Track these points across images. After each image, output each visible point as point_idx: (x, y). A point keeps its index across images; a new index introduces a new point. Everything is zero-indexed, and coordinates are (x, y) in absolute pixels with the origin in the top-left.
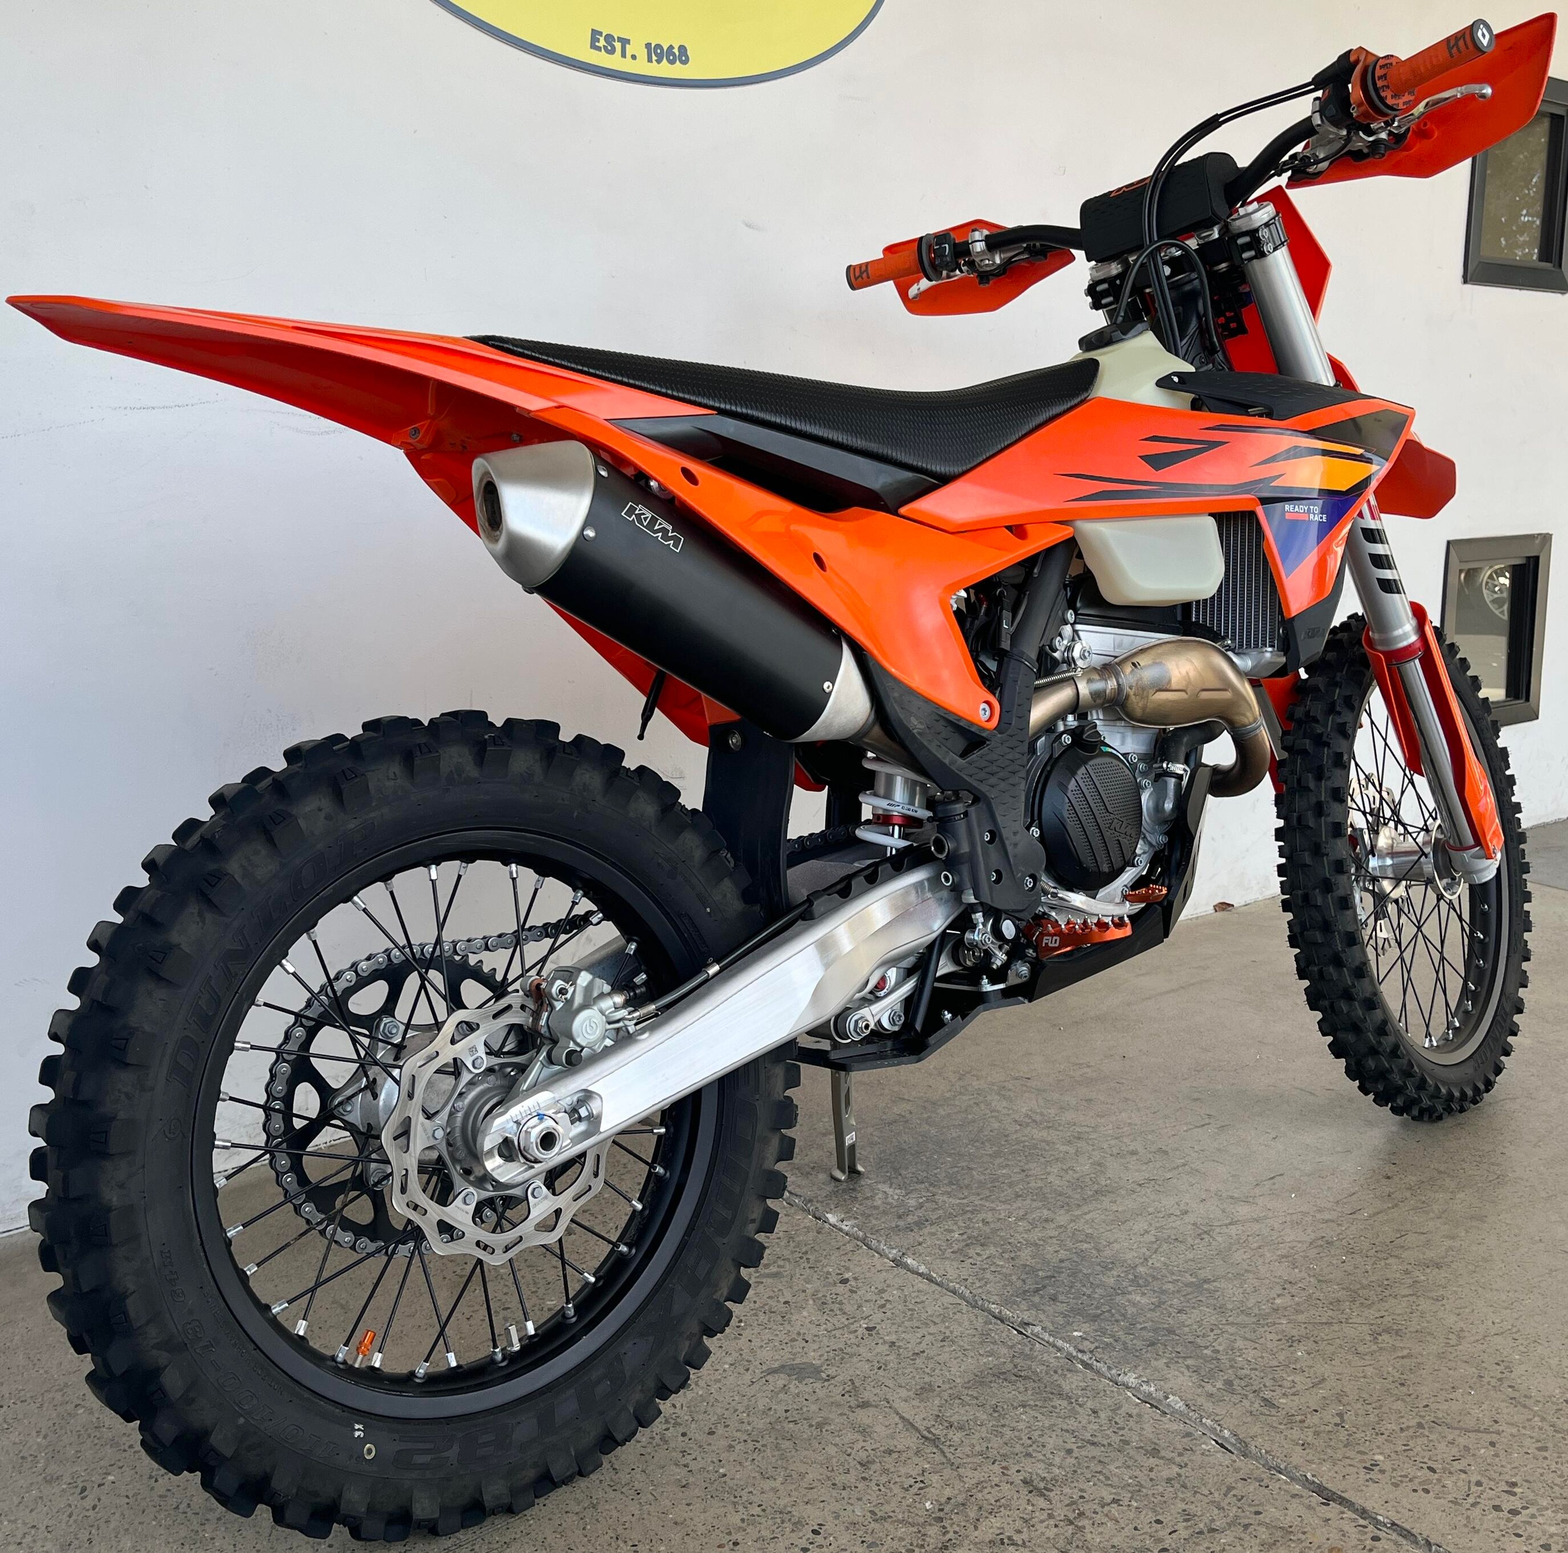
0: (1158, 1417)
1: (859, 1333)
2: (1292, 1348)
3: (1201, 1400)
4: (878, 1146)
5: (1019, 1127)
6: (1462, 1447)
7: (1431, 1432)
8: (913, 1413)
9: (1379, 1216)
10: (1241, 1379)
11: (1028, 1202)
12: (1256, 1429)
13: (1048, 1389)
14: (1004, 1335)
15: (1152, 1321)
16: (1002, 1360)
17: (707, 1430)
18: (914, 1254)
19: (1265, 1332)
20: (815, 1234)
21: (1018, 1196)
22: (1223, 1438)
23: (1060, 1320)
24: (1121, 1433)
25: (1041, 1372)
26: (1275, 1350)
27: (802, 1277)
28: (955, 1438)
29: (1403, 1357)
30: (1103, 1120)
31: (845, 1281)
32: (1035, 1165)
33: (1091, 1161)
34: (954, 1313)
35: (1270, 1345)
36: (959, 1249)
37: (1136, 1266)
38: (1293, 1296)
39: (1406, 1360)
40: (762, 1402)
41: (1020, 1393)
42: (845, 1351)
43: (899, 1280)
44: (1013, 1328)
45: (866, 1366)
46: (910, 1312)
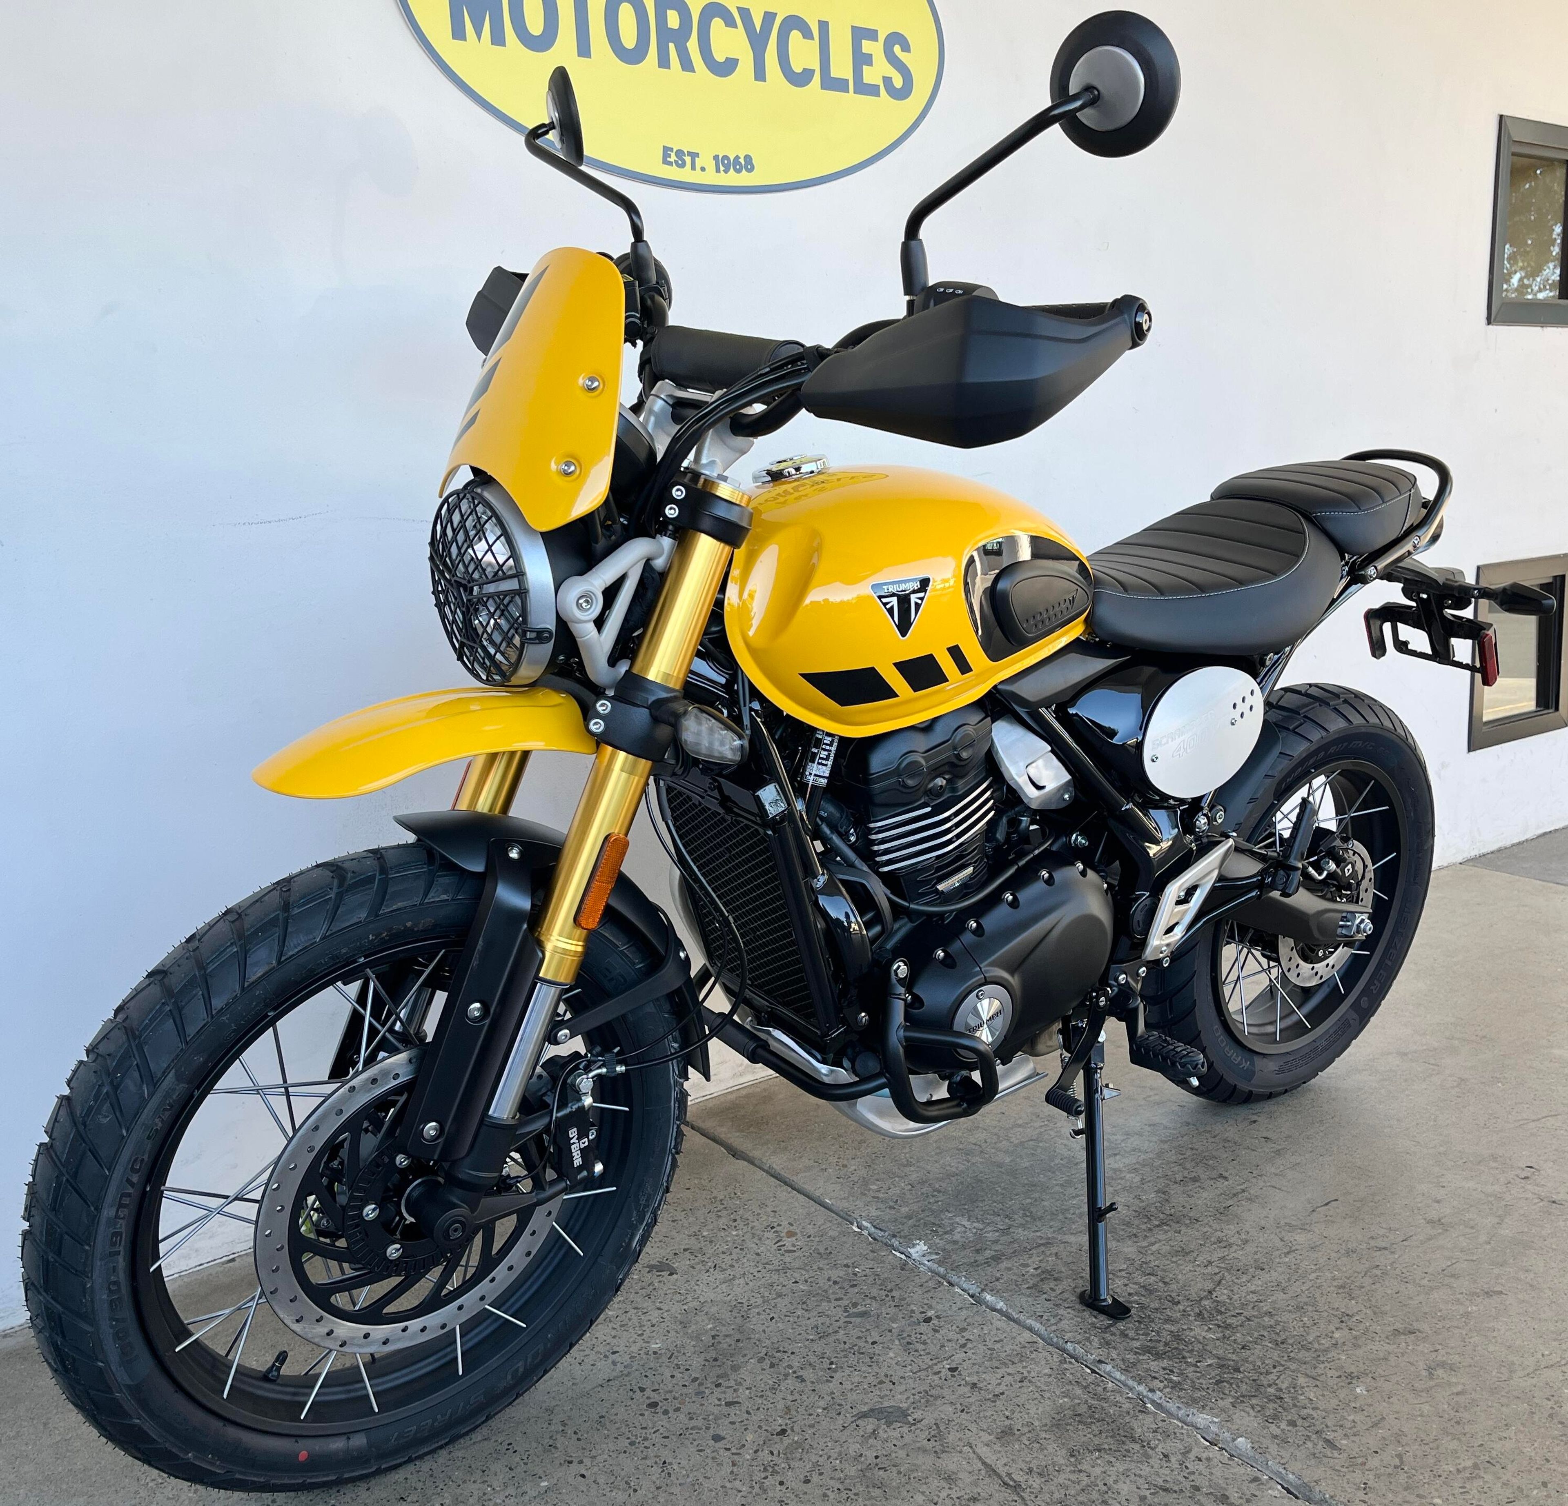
0: (1226, 1461)
1: (943, 1374)
2: (1352, 1386)
3: (1266, 1442)
6: (1515, 1487)
7: (1485, 1472)
8: (994, 1458)
10: (1304, 1419)
12: (1319, 1473)
13: (1121, 1432)
14: (1078, 1374)
15: (1219, 1358)
16: (1077, 1401)
17: (802, 1478)
18: (991, 1291)
19: (1325, 1368)
20: (899, 1270)
22: (1288, 1482)
23: (1131, 1357)
24: (1192, 1478)
25: (1114, 1415)
26: (1335, 1387)
27: (888, 1316)
28: (1035, 1485)
29: (1458, 1394)
30: (1166, 1146)
31: (928, 1320)
33: (1156, 1189)
34: (1031, 1352)
35: (1331, 1382)
36: (1035, 1286)
37: (1201, 1299)
38: (1351, 1329)
39: (1460, 1397)
40: (853, 1448)
41: (1095, 1436)
42: (930, 1393)
43: (978, 1318)
44: (1086, 1366)
45: (949, 1409)
46: (989, 1352)
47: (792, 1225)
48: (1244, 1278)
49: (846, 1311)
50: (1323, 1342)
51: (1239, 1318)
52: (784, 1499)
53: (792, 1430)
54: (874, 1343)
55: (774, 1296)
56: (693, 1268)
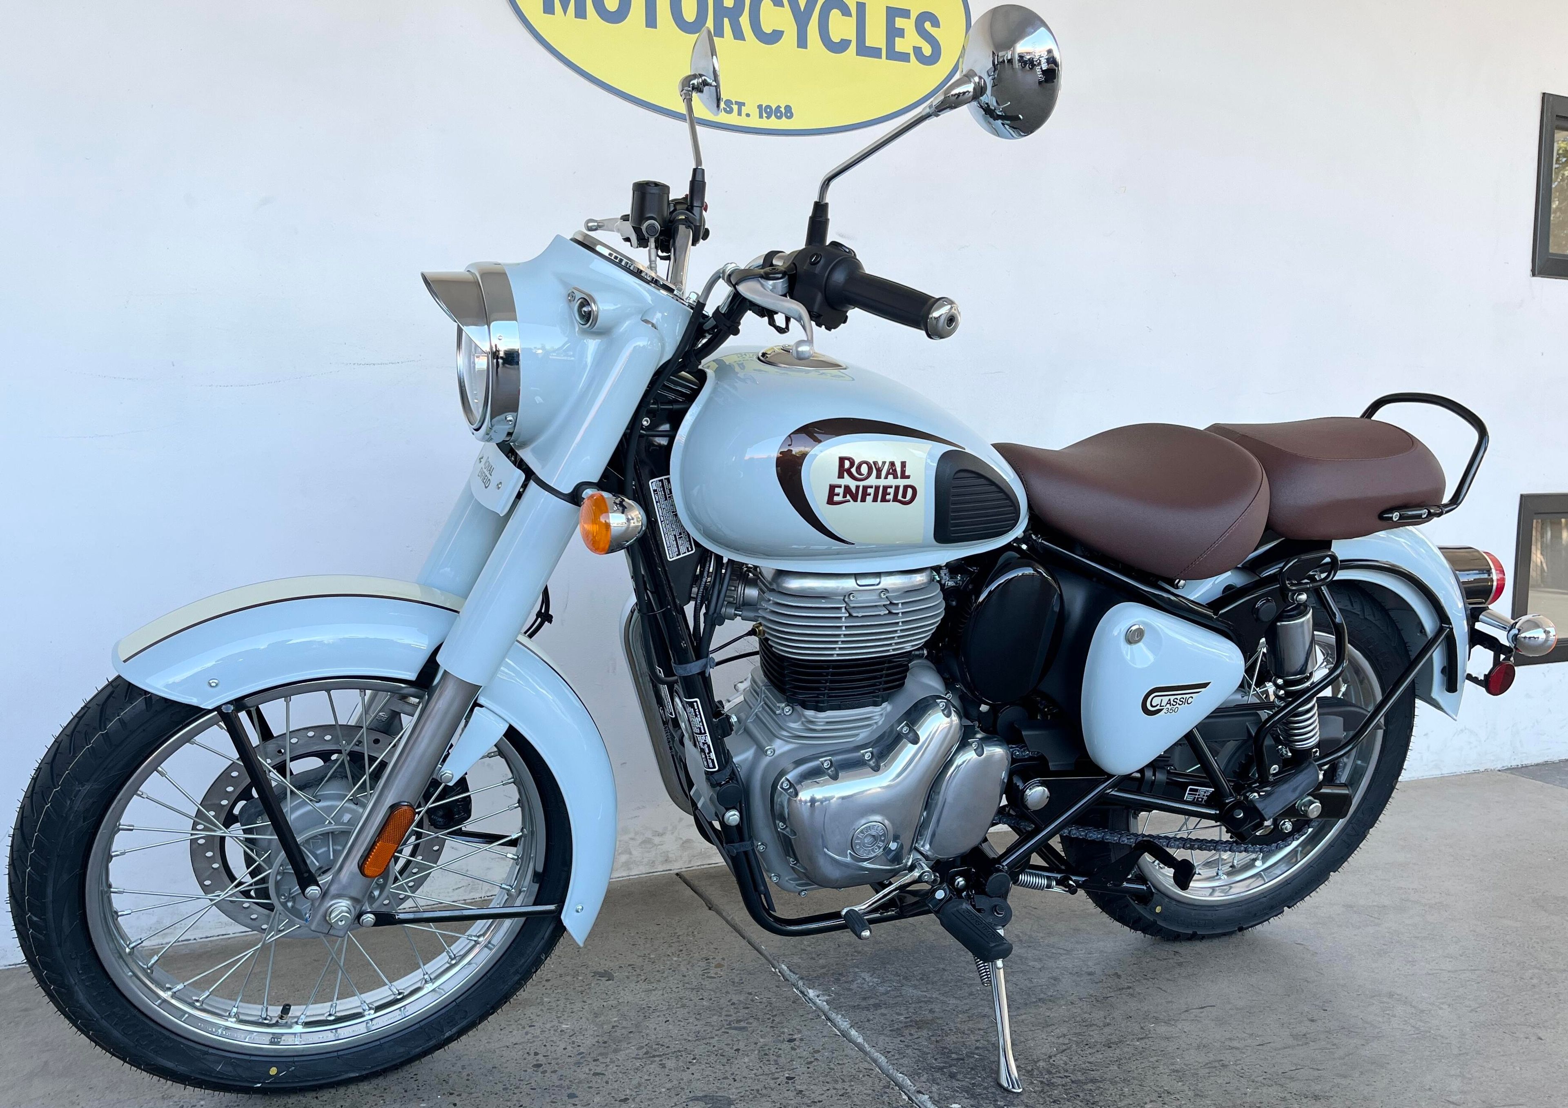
1: (779, 1081)
4: (881, 945)
18: (859, 1028)
20: (790, 1003)
23: (948, 1093)
27: (761, 1033)
30: (1078, 946)
31: (792, 1040)
33: (1051, 976)
34: (864, 1076)
36: (898, 1029)
42: (760, 1092)
43: (835, 1046)
44: (906, 1094)
45: (769, 1105)
46: (829, 1070)
47: (723, 959)
49: (730, 1024)
51: (1065, 1079)
53: (634, 1100)
54: (738, 1050)
55: (678, 1006)
56: (628, 978)
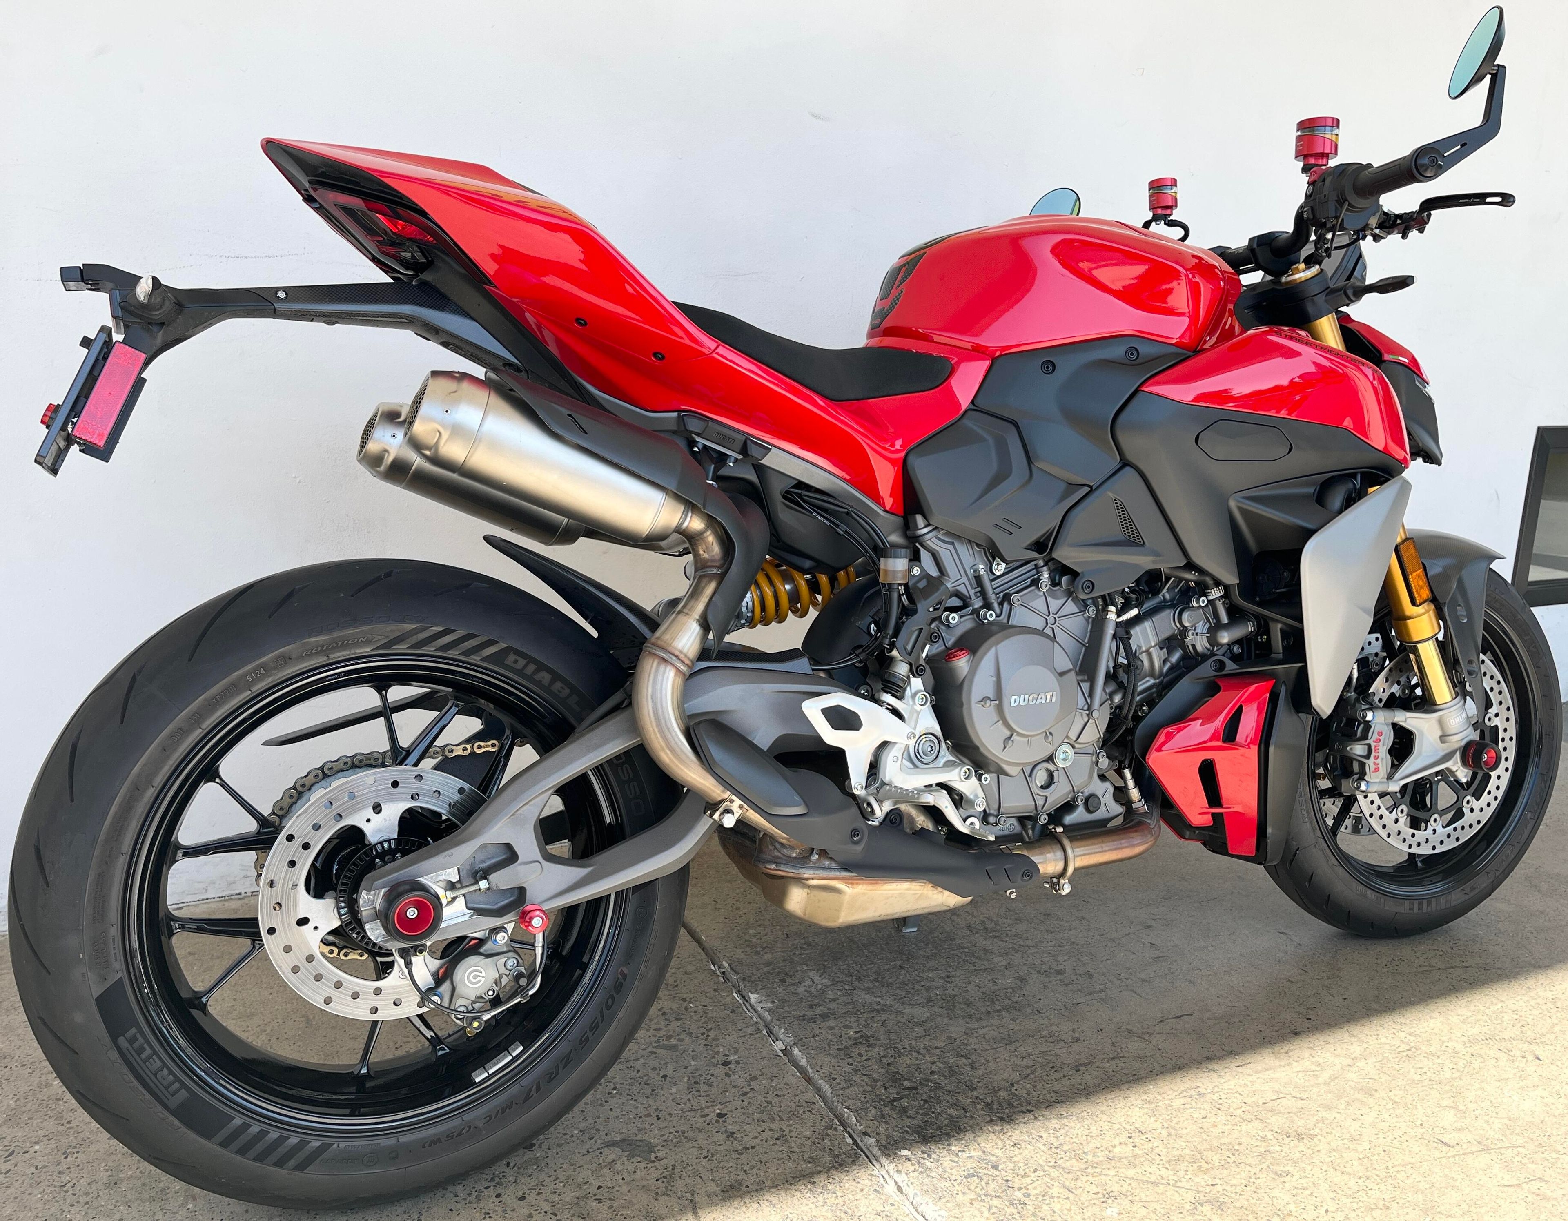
1: (709, 1117)
2: (1104, 1205)
5: (968, 933)
9: (1268, 1072)
11: (936, 1009)
13: (845, 1207)
14: (836, 1142)
15: (984, 1152)
16: (819, 1169)
17: (520, 1194)
18: (804, 1045)
19: (1087, 1181)
20: (729, 1011)
21: (929, 1000)
23: (897, 1135)
26: (1086, 1204)
27: (692, 1054)
30: (1049, 936)
31: (726, 1064)
32: (962, 972)
33: (1017, 975)
35: (1083, 1197)
36: (845, 1047)
37: (999, 1090)
38: (1135, 1147)
40: (585, 1174)
41: (817, 1207)
42: (686, 1133)
43: (774, 1070)
44: (851, 1136)
45: (695, 1152)
46: (766, 1104)
48: (1056, 1075)
49: (658, 1041)
50: (1099, 1154)
52: (491, 1212)
53: (540, 1145)
54: (665, 1076)
